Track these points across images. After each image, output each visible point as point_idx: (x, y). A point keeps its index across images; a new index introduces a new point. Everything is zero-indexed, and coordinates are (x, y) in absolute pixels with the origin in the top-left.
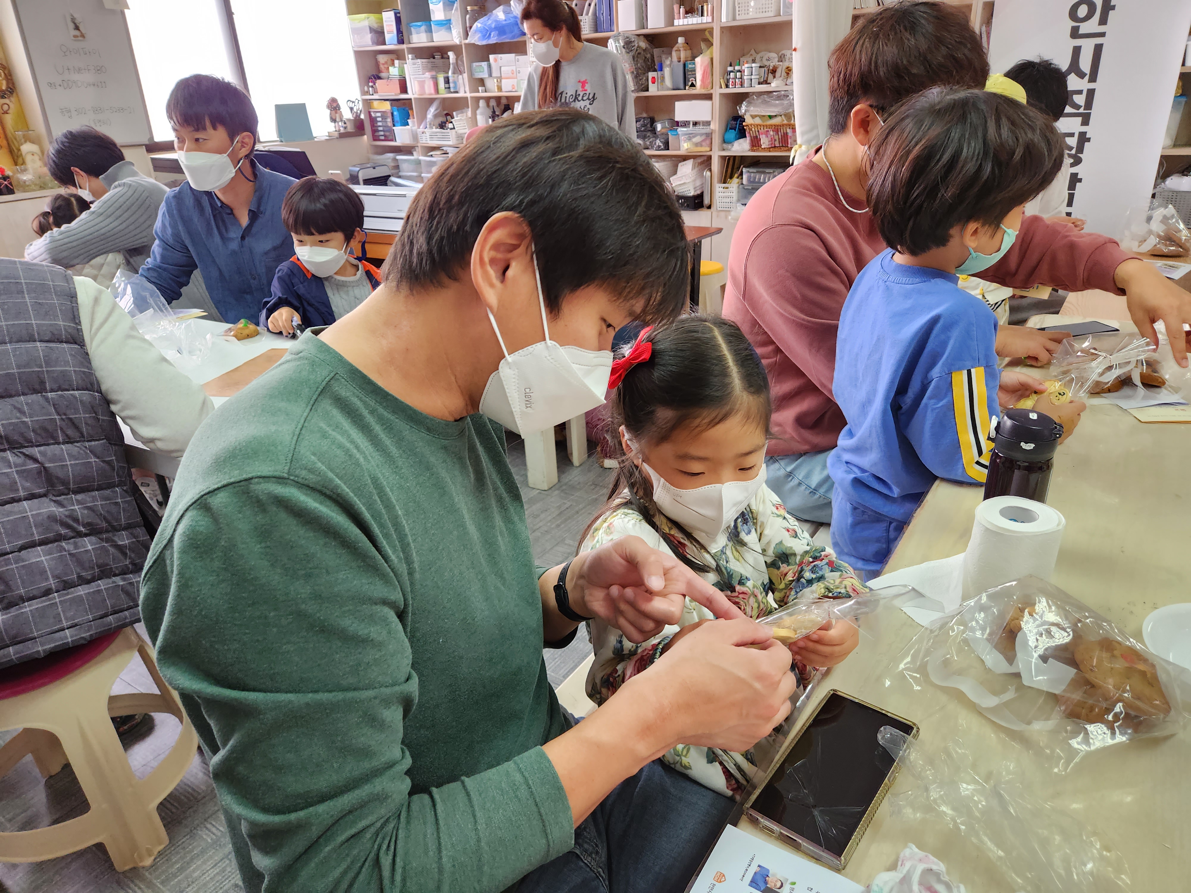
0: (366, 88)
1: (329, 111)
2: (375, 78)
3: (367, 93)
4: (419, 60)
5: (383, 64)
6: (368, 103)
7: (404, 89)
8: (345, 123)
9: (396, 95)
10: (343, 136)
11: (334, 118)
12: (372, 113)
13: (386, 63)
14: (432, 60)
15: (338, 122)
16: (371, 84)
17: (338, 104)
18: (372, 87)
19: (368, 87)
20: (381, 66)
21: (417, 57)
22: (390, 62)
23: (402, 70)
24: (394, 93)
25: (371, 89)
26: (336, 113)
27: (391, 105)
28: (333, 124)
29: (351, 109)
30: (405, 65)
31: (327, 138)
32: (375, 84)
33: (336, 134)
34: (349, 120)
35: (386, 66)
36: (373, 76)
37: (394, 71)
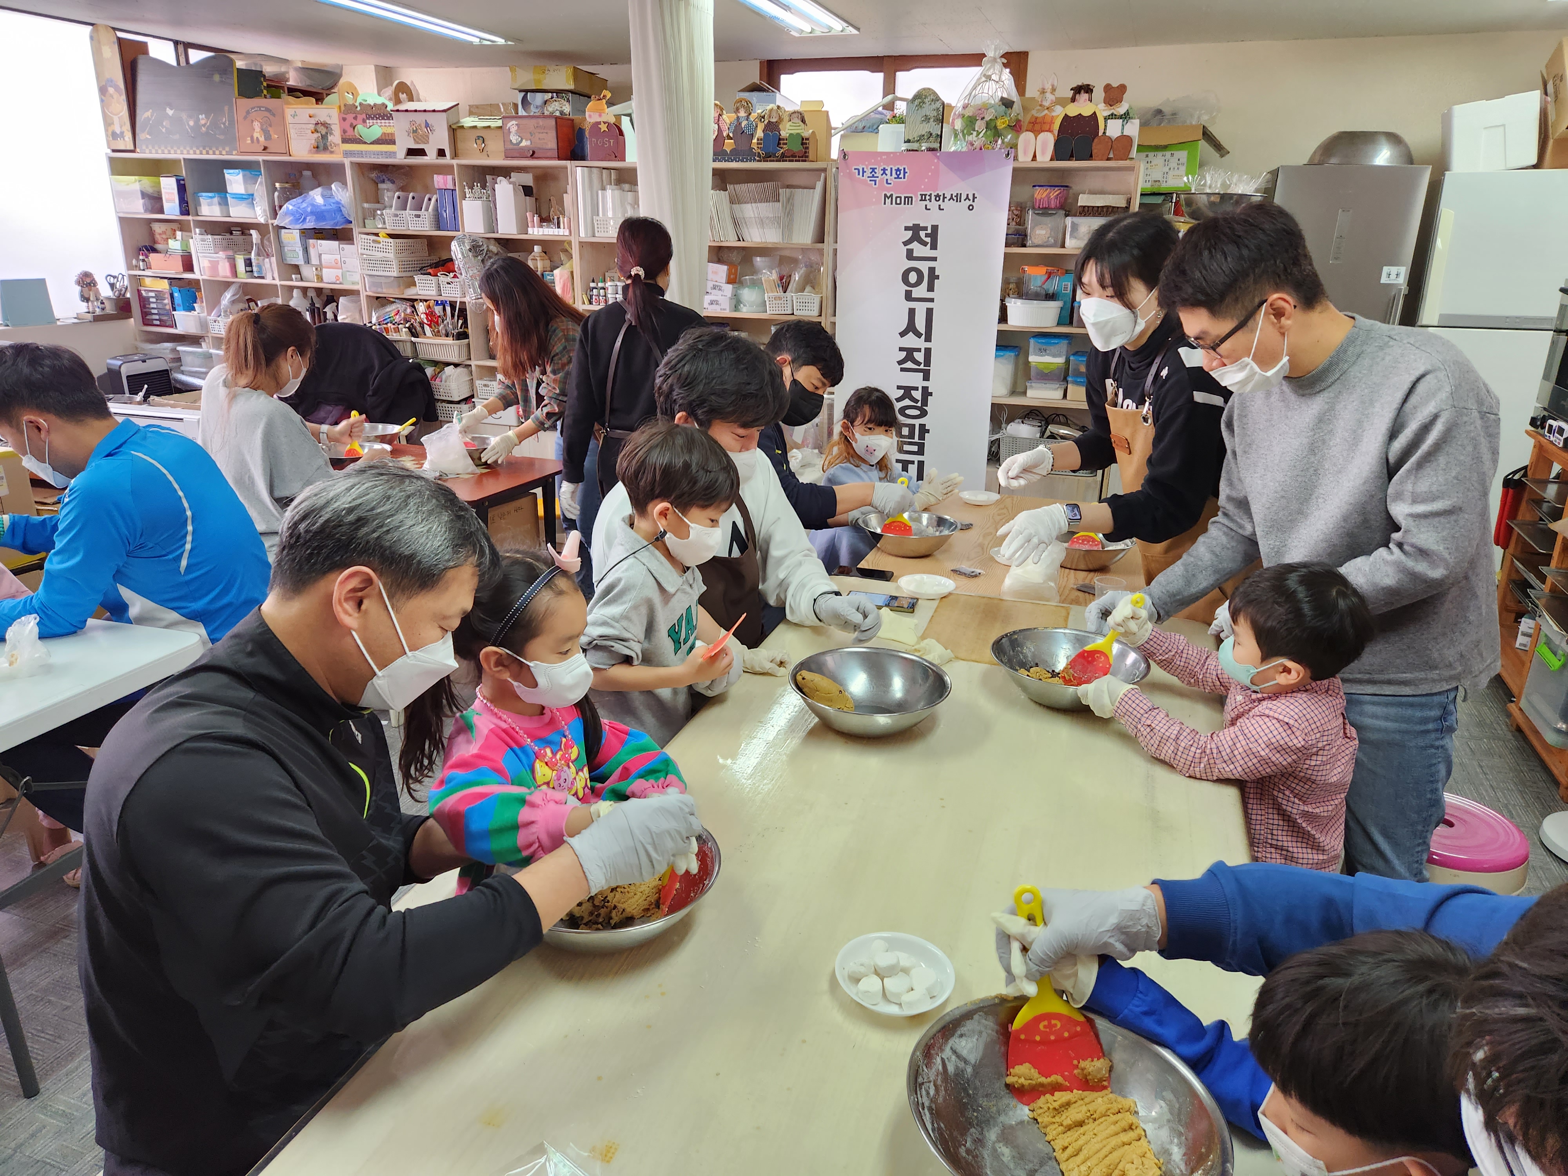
0: (134, 262)
1: (78, 288)
2: (148, 250)
3: (137, 267)
4: (210, 236)
5: (160, 234)
6: (137, 281)
7: (188, 266)
8: (102, 303)
9: (177, 273)
10: (97, 319)
11: (87, 296)
12: (143, 292)
13: (164, 233)
14: (228, 236)
15: (92, 302)
16: (141, 257)
17: (94, 279)
18: (143, 260)
19: (138, 260)
20: (157, 237)
21: (207, 233)
22: (169, 232)
23: (185, 243)
24: (175, 269)
25: (141, 263)
26: (90, 290)
27: (170, 285)
28: (85, 304)
29: (112, 286)
30: (191, 240)
31: (76, 321)
32: (147, 257)
33: (89, 317)
34: (109, 298)
35: (164, 236)
36: (146, 247)
37: (175, 245)
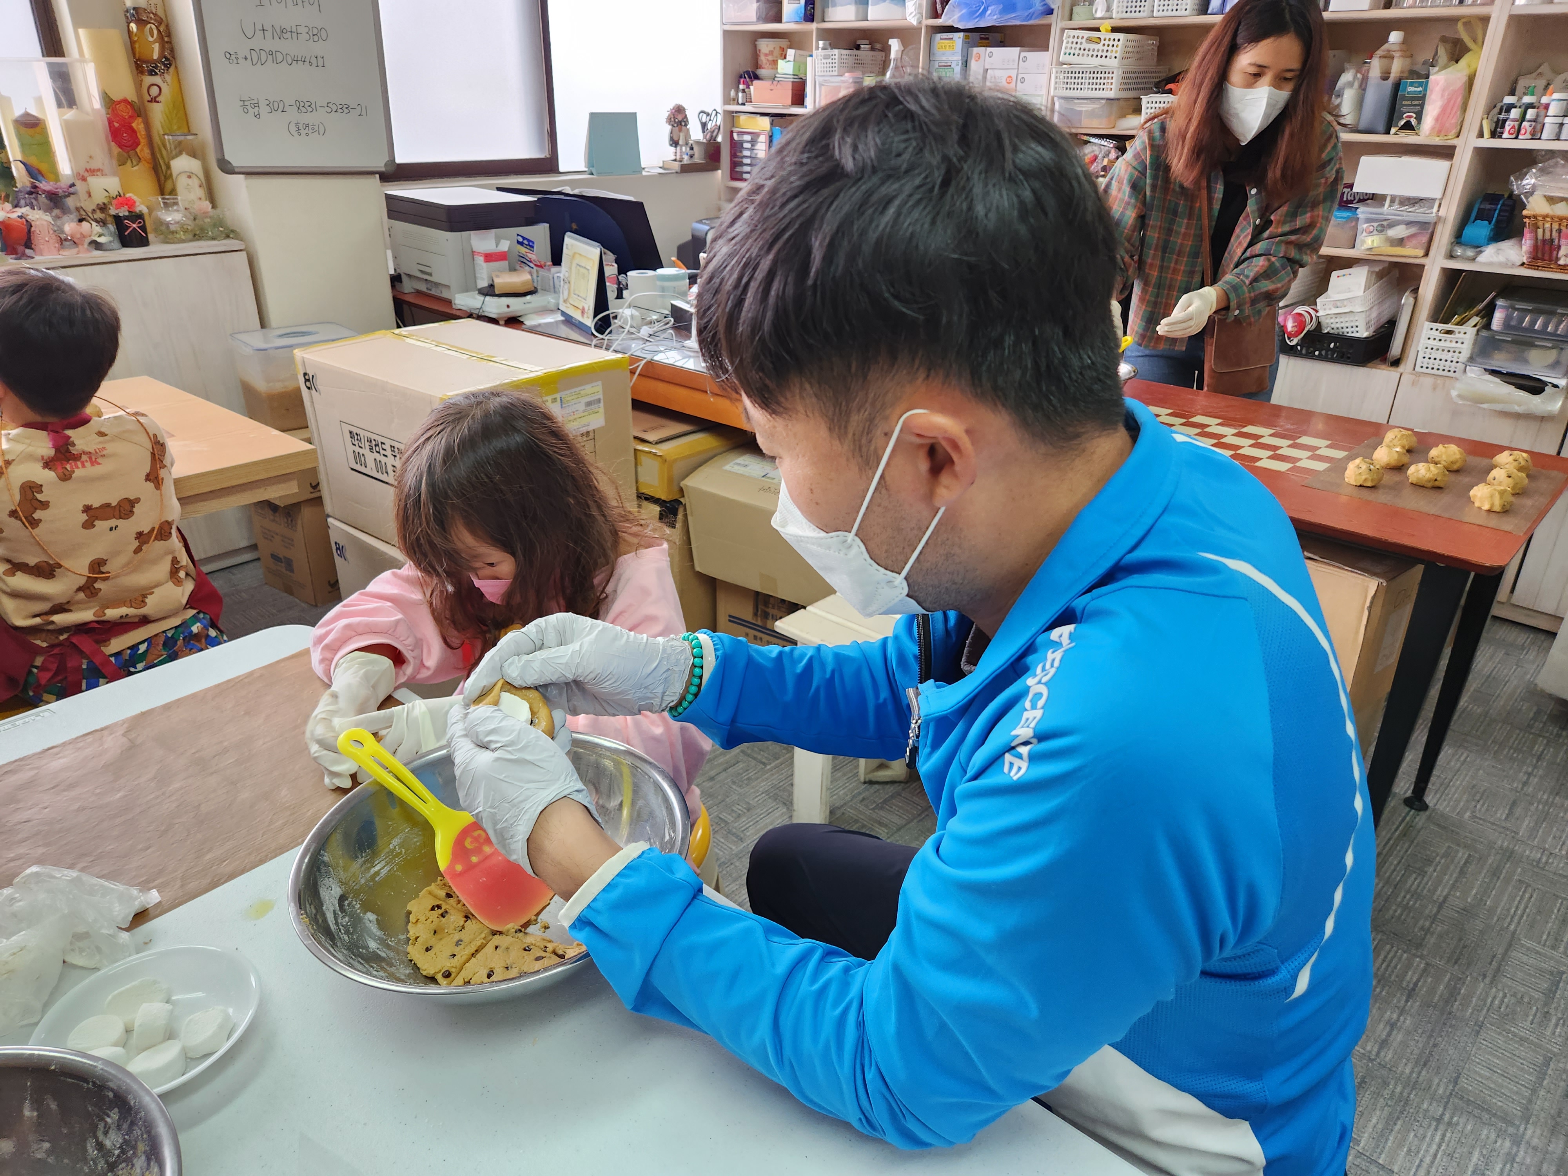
0: (733, 93)
1: (668, 128)
2: (750, 77)
3: (735, 101)
4: (836, 51)
5: (766, 55)
6: (731, 117)
7: (799, 98)
8: (692, 149)
9: (784, 107)
10: (686, 169)
11: (676, 138)
12: (735, 136)
13: (771, 52)
14: (855, 52)
15: (682, 146)
16: (741, 87)
17: (686, 117)
18: (744, 91)
19: (737, 90)
20: (763, 59)
21: (833, 46)
22: (777, 52)
23: (801, 65)
24: (782, 103)
25: (740, 95)
26: (680, 130)
27: (772, 124)
28: (673, 149)
29: (704, 125)
30: (809, 59)
31: (661, 171)
32: (748, 87)
33: (676, 166)
34: (698, 143)
35: (770, 58)
36: (748, 72)
37: (785, 67)
